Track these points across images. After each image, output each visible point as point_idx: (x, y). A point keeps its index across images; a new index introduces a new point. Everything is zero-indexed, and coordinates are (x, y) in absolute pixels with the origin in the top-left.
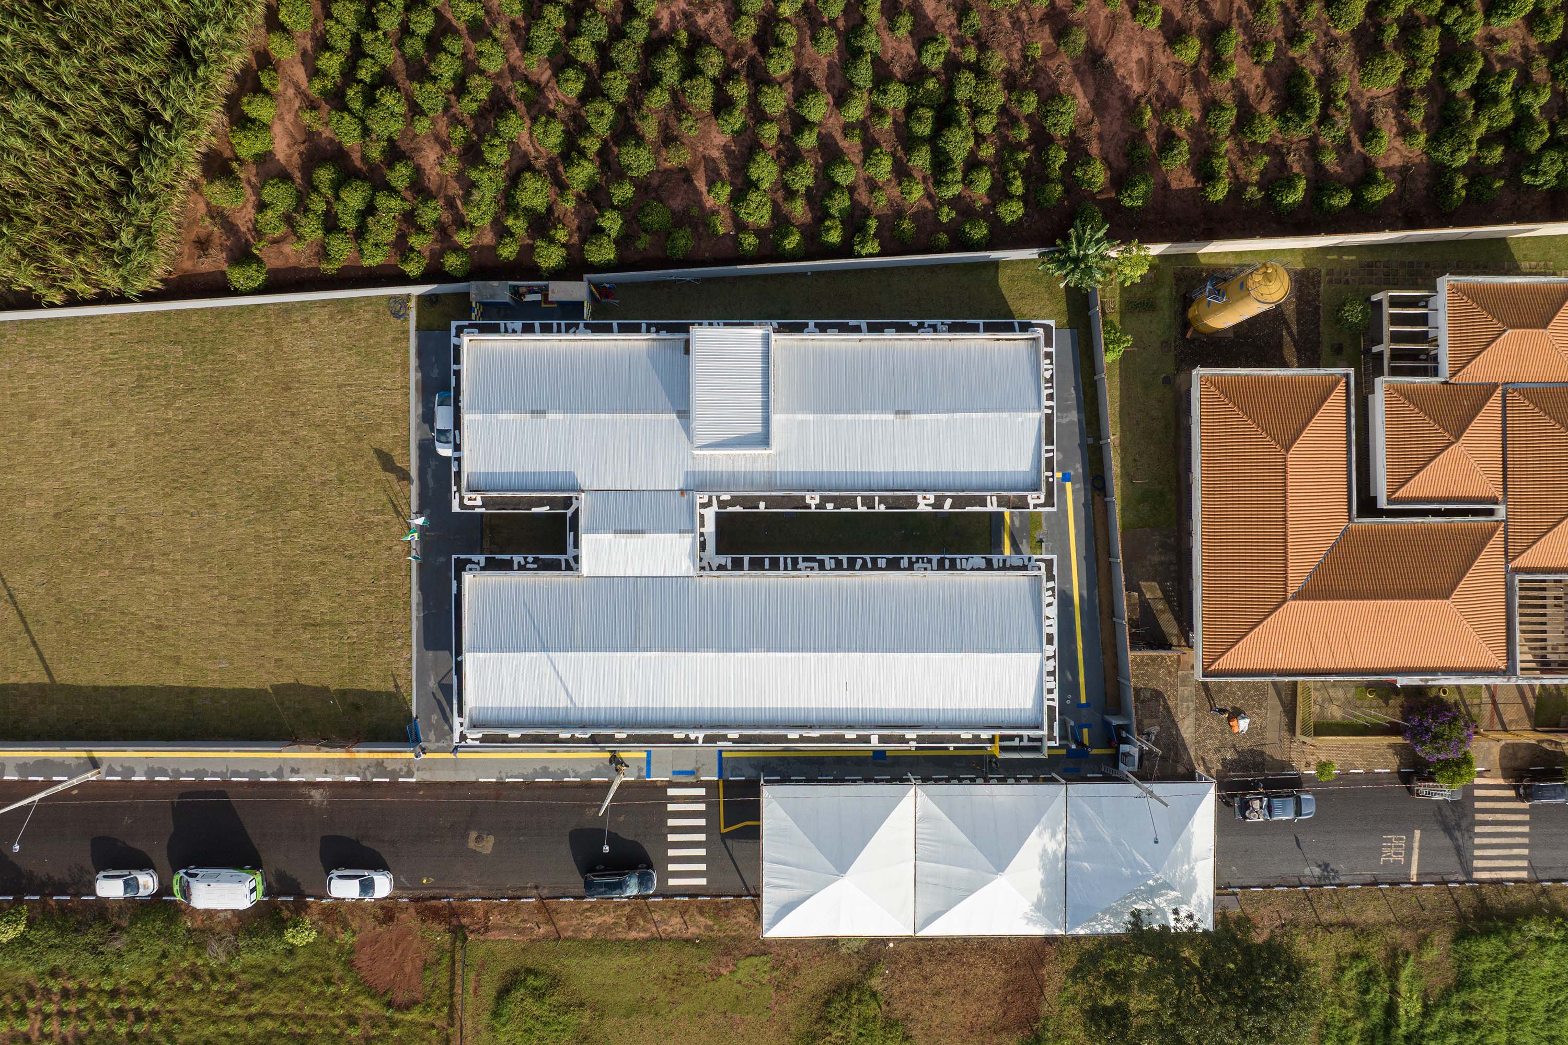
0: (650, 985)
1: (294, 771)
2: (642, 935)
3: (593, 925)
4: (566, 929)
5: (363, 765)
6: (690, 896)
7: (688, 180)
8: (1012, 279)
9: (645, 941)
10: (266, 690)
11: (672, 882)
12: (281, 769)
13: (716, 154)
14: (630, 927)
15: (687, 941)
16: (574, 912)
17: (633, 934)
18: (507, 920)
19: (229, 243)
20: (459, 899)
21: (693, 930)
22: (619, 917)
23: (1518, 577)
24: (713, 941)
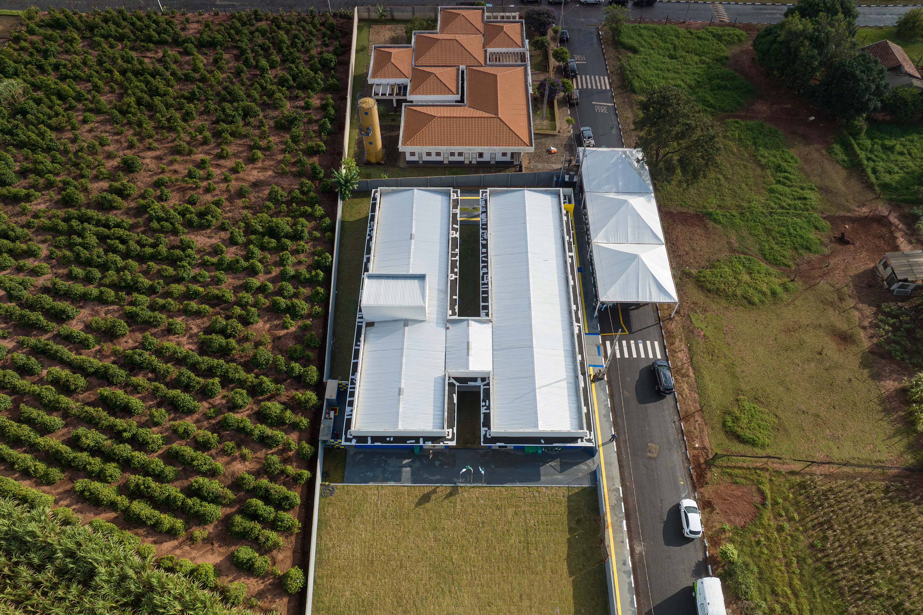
0: (718, 367)
1: (624, 564)
2: (691, 370)
3: (690, 393)
4: (695, 407)
5: (615, 518)
6: (665, 349)
7: (279, 338)
8: (351, 216)
9: (694, 369)
10: (573, 580)
11: (659, 357)
12: (625, 572)
13: (268, 326)
14: (688, 376)
15: (689, 350)
16: (684, 403)
17: (691, 374)
18: (697, 437)
19: (270, 597)
20: (689, 463)
21: (683, 347)
22: (683, 381)
23: (488, 62)
24: (687, 339)
